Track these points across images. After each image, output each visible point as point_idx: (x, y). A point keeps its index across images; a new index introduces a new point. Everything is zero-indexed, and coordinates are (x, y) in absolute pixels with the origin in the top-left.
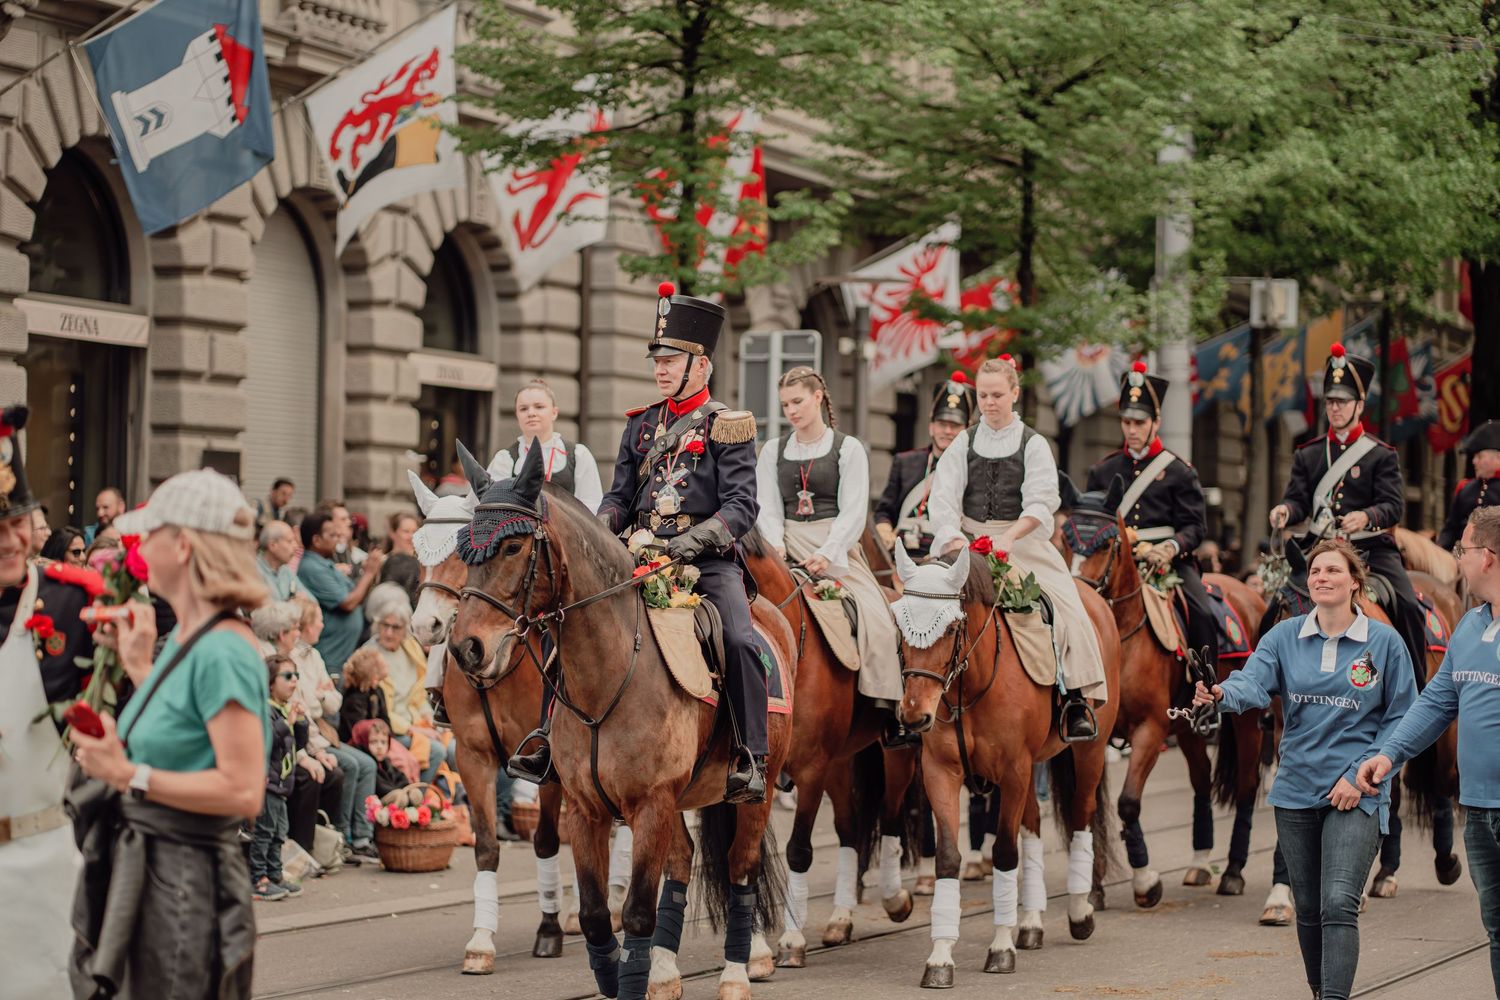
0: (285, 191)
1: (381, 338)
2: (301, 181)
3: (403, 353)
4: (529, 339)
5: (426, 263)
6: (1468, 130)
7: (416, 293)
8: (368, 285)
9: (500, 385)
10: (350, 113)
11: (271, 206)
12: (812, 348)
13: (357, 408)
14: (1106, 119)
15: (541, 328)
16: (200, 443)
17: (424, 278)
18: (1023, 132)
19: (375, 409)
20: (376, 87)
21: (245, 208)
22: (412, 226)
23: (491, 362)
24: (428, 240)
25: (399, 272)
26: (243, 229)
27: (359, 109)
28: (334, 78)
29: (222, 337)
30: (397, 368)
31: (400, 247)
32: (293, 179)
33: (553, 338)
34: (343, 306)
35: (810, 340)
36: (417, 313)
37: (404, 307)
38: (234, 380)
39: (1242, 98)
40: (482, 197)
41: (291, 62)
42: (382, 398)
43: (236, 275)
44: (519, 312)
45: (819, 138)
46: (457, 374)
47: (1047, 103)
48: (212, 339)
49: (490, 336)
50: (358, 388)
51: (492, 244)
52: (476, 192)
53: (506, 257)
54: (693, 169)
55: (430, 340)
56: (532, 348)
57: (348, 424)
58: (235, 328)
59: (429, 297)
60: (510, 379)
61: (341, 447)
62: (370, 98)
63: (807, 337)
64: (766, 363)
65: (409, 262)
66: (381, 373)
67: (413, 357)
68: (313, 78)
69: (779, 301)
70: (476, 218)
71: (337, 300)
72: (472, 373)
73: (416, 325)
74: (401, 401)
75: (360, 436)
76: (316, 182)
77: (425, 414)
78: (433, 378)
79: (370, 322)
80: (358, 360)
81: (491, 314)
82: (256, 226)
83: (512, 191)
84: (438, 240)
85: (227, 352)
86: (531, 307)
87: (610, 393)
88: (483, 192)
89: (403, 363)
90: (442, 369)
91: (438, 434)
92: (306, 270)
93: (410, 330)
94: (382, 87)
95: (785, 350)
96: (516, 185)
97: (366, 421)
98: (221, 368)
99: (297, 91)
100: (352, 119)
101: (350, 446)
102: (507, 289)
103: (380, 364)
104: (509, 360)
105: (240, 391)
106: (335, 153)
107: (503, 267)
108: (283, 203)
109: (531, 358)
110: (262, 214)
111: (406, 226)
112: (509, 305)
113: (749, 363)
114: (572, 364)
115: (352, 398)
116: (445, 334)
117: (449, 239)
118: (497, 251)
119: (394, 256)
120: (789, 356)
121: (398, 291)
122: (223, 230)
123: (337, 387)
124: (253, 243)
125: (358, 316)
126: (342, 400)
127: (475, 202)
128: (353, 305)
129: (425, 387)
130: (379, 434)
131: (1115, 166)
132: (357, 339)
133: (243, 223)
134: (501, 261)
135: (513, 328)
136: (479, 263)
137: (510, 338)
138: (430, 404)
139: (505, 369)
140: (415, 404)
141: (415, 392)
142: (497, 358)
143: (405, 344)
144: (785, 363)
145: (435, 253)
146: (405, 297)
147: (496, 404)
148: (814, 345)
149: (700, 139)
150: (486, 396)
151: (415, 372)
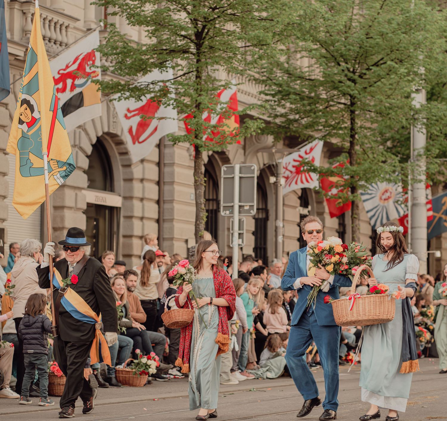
1: (69, 182)
3: (79, 189)
4: (136, 185)
5: (89, 150)
7: (85, 163)
9: (123, 204)
12: (253, 172)
13: (58, 213)
15: (142, 180)
17: (88, 157)
19: (67, 213)
21: (7, 122)
22: (83, 134)
23: (120, 196)
24: (90, 140)
25: (77, 152)
26: (5, 131)
27: (57, 77)
30: (76, 194)
31: (77, 143)
33: (147, 185)
35: (252, 168)
36: (85, 172)
37: (79, 168)
38: (3, 197)
40: (114, 122)
42: (70, 208)
44: (132, 173)
46: (104, 199)
49: (119, 184)
50: (58, 204)
51: (120, 143)
52: (111, 120)
53: (126, 149)
54: (200, 95)
55: (92, 186)
56: (137, 188)
57: (54, 221)
58: (3, 174)
59: (90, 166)
60: (128, 202)
61: (51, 230)
64: (232, 179)
65: (81, 149)
66: (69, 197)
67: (83, 191)
70: (111, 131)
72: (111, 199)
73: (85, 177)
74: (78, 210)
75: (59, 225)
78: (93, 201)
80: (59, 192)
81: (119, 173)
84: (94, 141)
86: (137, 172)
87: (173, 208)
88: (114, 120)
89: (79, 193)
90: (97, 196)
91: (97, 227)
93: (82, 179)
95: (240, 173)
97: (62, 219)
101: (56, 229)
102: (125, 163)
103: (69, 193)
104: (128, 194)
105: (6, 202)
107: (125, 153)
109: (138, 193)
111: (80, 132)
112: (127, 170)
113: (224, 178)
114: (155, 196)
115: (56, 208)
117: (99, 139)
118: (122, 146)
119: (74, 146)
120: (243, 175)
121: (77, 161)
126: (52, 209)
127: (111, 123)
129: (89, 205)
130: (68, 223)
133: (6, 129)
134: (124, 151)
135: (129, 180)
136: (113, 151)
137: (128, 184)
139: (125, 198)
140: (84, 212)
141: (85, 207)
142: (122, 194)
143: (81, 186)
144: (240, 178)
145: (93, 146)
146: (80, 165)
147: (122, 214)
148: (254, 169)
149: (203, 83)
150: (118, 209)
151: (85, 197)
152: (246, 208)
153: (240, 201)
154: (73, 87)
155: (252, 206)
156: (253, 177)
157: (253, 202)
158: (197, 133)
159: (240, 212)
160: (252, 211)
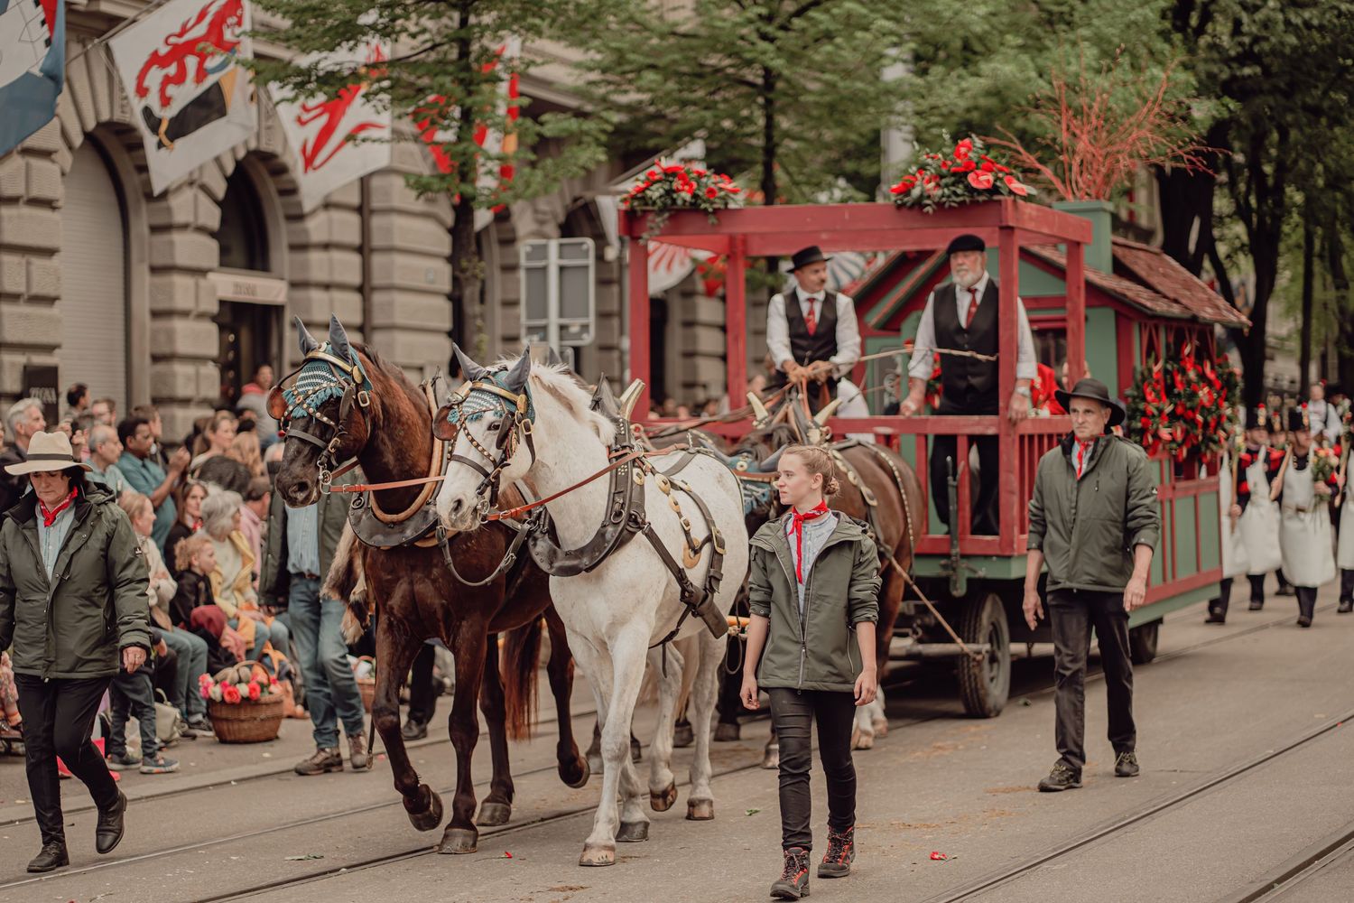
0: (91, 125)
1: (181, 259)
2: (105, 117)
3: (201, 272)
4: (315, 257)
5: (220, 189)
6: (1160, 45)
7: (212, 217)
8: (169, 210)
9: (290, 299)
10: (155, 54)
11: (78, 140)
12: (586, 254)
13: (161, 324)
14: (838, 40)
15: (326, 246)
16: (21, 359)
17: (219, 203)
18: (764, 53)
19: (179, 324)
20: (177, 30)
21: (56, 142)
23: (282, 279)
24: (222, 168)
25: (196, 198)
26: (53, 162)
27: (164, 50)
28: (134, 21)
29: (38, 262)
30: (197, 285)
31: (196, 175)
32: (97, 113)
33: (337, 255)
34: (146, 230)
35: (585, 247)
36: (213, 234)
37: (201, 229)
38: (50, 300)
39: (960, 18)
40: (269, 128)
41: (93, 8)
42: (185, 314)
43: (48, 204)
44: (306, 232)
45: (578, 65)
46: (252, 290)
47: (784, 28)
48: (28, 263)
49: (280, 255)
50: (162, 305)
51: (280, 170)
52: (266, 122)
53: (293, 182)
54: (470, 93)
55: (225, 261)
56: (318, 265)
57: (154, 339)
58: (49, 252)
59: (224, 220)
60: (300, 294)
61: (148, 360)
62: (173, 40)
63: (582, 244)
64: (544, 269)
65: (205, 188)
66: (182, 291)
67: (211, 276)
68: (114, 22)
69: (540, 217)
70: (264, 147)
71: (140, 226)
72: (265, 289)
73: (213, 245)
74: (201, 316)
75: (164, 349)
76: (118, 116)
77: (223, 328)
78: (229, 295)
79: (171, 244)
80: (161, 280)
81: (280, 236)
82: (66, 159)
83: (301, 122)
84: (230, 168)
85: (43, 275)
86: (316, 228)
87: (391, 304)
88: (270, 123)
89: (202, 282)
90: (237, 285)
91: (235, 346)
92: (112, 198)
93: (208, 251)
94: (184, 31)
95: (561, 256)
96: (306, 117)
97: (170, 335)
98: (36, 290)
99: (100, 34)
100: (156, 60)
101: (156, 359)
102: (294, 211)
103: (181, 282)
104: (298, 277)
105: (55, 311)
106: (142, 91)
107: (291, 191)
108: (88, 136)
109: (318, 274)
110: (70, 148)
112: (296, 226)
113: (529, 270)
114: (356, 279)
115: (156, 314)
116: (238, 255)
117: (239, 165)
118: (285, 177)
119: (191, 183)
120: (565, 262)
121: (196, 215)
122: (37, 163)
123: (142, 305)
124: (63, 174)
125: (160, 239)
126: (147, 316)
127: (265, 132)
128: (155, 229)
129: (222, 303)
130: (182, 347)
131: (848, 83)
132: (160, 261)
133: (53, 156)
134: (288, 186)
135: (300, 247)
136: (268, 188)
137: (299, 256)
138: (227, 319)
139: (294, 285)
140: (214, 319)
141: (215, 308)
142: (287, 275)
143: (204, 264)
144: (562, 269)
145: (229, 180)
146: (202, 221)
147: (288, 317)
148: (587, 251)
149: (475, 66)
150: (278, 310)
151: (213, 289)
152: (574, 329)
153: (561, 315)
154: (201, 74)
155: (585, 328)
156: (586, 267)
157: (587, 316)
158: (466, 169)
159: (561, 338)
160: (585, 336)
